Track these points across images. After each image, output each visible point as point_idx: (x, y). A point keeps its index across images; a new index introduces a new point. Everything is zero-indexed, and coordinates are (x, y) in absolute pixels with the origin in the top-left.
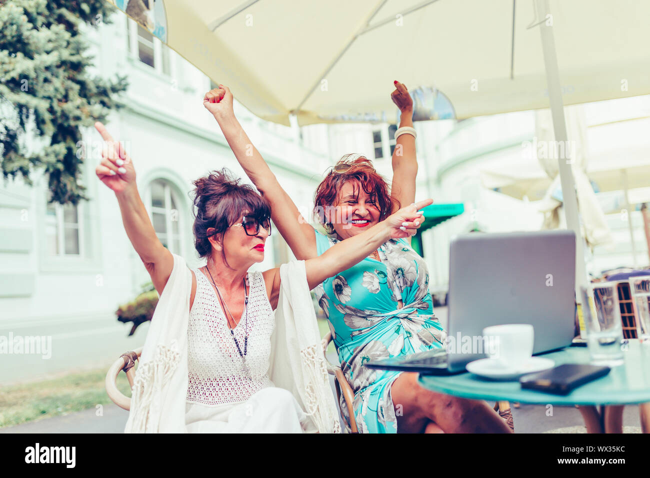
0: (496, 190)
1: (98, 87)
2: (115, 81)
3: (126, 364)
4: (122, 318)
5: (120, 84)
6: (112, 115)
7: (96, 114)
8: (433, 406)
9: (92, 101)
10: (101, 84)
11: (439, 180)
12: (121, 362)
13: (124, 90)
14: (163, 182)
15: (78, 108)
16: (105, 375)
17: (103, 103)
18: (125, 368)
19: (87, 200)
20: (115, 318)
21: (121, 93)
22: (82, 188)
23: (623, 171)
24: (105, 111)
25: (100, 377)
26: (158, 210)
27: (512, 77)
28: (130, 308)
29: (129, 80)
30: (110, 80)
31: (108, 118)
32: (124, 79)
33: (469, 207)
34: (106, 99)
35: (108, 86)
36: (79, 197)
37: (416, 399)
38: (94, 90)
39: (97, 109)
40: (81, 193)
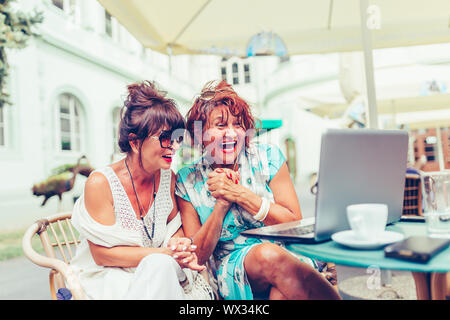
0: (308, 110)
1: (20, 19)
2: (33, 15)
3: (40, 229)
4: (36, 192)
5: (37, 17)
6: (31, 41)
7: (18, 39)
8: (275, 277)
9: (15, 29)
10: (22, 17)
11: (265, 103)
12: (35, 227)
13: (40, 22)
14: (68, 96)
15: (4, 33)
16: (23, 235)
17: (24, 31)
18: (39, 232)
19: (11, 104)
20: (31, 193)
21: (38, 24)
22: (6, 95)
23: (393, 101)
24: (25, 37)
25: (19, 236)
26: (65, 116)
27: (329, 28)
28: (42, 186)
29: (44, 15)
30: (29, 14)
31: (27, 43)
32: (41, 13)
33: (286, 122)
34: (26, 28)
35: (28, 18)
36: (4, 102)
37: (261, 271)
38: (17, 21)
39: (19, 35)
40: (5, 99)
